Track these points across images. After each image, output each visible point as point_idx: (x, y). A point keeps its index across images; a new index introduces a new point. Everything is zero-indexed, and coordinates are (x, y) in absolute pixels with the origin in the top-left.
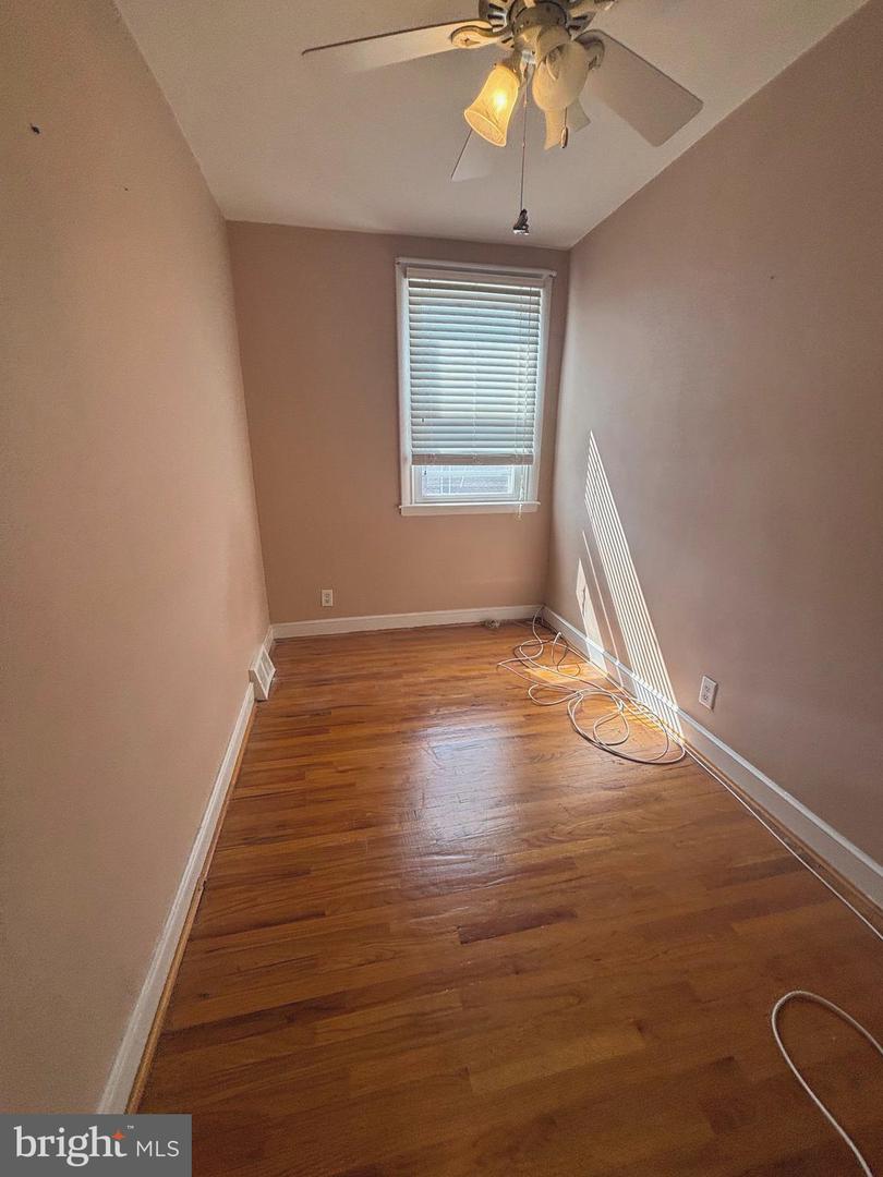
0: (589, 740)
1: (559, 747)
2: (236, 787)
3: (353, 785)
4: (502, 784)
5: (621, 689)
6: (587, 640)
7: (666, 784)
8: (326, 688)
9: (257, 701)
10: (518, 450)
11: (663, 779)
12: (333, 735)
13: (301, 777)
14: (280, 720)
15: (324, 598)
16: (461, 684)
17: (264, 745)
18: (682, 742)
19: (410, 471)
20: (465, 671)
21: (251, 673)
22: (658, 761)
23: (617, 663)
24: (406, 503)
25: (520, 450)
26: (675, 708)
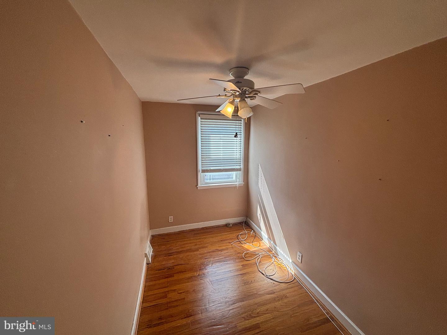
0: (263, 274)
1: (253, 278)
2: (143, 303)
3: (184, 299)
4: (235, 295)
5: (274, 252)
6: (262, 232)
7: (288, 291)
8: (172, 257)
9: (147, 264)
10: (236, 167)
11: (287, 289)
12: (176, 277)
13: (165, 297)
14: (156, 272)
15: (170, 219)
16: (220, 253)
17: (151, 283)
18: (293, 274)
19: (200, 175)
20: (221, 246)
21: (146, 254)
22: (285, 282)
23: (272, 242)
24: (199, 185)
25: (237, 167)
26: (291, 261)
